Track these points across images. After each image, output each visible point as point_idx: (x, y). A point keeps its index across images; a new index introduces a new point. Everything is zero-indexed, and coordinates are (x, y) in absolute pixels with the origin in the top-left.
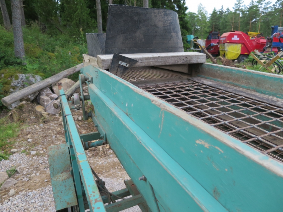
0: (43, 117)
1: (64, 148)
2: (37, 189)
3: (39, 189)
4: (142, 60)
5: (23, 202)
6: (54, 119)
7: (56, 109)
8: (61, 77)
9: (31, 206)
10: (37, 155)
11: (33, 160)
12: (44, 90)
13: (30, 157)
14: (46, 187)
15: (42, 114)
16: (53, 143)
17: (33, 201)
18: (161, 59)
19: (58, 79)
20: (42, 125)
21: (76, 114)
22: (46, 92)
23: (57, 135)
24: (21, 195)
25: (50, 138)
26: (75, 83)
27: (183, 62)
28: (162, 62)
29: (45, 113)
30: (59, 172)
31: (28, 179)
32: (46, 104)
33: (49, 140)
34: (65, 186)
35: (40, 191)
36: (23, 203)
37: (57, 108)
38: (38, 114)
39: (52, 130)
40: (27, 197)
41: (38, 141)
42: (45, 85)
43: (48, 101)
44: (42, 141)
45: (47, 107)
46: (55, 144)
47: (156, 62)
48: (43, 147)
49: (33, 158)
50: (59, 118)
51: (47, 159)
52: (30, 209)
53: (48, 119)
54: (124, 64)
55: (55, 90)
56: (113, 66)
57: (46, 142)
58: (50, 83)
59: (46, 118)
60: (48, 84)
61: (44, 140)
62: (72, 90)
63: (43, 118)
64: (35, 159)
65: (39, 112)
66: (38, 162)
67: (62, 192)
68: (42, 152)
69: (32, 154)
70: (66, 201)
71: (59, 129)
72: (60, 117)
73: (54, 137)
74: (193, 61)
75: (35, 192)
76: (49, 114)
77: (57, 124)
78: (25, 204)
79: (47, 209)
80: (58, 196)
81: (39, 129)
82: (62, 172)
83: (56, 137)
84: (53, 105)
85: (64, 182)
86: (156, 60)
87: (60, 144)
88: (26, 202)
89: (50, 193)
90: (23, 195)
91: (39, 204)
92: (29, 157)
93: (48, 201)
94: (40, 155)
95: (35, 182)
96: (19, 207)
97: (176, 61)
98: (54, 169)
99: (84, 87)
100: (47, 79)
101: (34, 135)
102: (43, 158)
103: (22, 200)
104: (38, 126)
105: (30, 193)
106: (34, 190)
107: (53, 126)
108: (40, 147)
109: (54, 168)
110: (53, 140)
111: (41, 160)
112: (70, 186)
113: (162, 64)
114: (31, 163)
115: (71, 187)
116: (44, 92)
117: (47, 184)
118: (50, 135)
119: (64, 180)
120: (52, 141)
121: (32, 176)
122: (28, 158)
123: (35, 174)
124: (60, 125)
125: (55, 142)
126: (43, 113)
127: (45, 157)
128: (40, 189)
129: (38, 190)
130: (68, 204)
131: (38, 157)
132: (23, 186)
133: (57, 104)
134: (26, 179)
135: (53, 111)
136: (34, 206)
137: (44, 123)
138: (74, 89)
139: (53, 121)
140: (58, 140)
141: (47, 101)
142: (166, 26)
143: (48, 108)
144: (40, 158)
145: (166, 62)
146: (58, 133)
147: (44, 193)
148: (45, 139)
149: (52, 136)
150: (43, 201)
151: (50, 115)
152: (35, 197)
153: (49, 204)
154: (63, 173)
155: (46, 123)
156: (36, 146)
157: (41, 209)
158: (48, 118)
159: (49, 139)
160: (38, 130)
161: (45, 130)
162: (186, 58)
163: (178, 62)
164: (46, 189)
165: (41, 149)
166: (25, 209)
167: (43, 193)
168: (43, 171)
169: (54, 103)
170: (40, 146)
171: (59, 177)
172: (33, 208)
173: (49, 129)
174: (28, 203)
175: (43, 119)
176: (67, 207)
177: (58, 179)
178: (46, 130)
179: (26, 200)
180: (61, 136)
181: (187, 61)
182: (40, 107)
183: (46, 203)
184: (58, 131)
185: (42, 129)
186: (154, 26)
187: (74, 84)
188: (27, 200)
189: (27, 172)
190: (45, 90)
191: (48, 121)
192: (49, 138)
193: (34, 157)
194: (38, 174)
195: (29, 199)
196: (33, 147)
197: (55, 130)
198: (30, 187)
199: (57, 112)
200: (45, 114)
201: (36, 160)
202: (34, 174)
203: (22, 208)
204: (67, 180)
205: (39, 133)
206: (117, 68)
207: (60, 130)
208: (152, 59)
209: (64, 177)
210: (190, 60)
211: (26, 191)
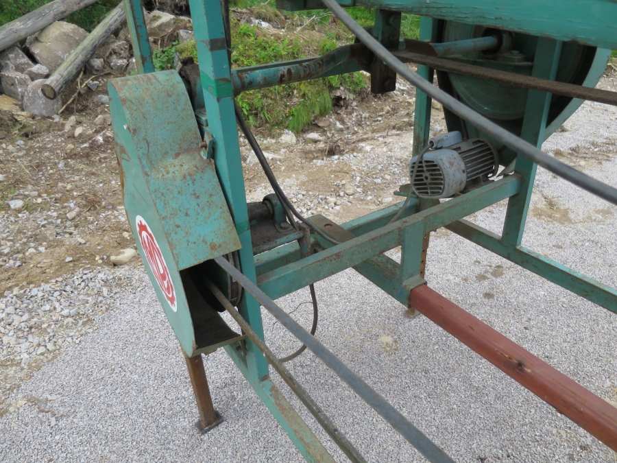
0: (21, 124)
1: (167, 80)
2: (51, 279)
3: (57, 279)
5: (20, 313)
6: (49, 127)
7: (51, 102)
8: (49, 18)
9: (44, 319)
10: (26, 209)
11: (20, 222)
12: (7, 55)
13: (11, 215)
14: (72, 273)
15: (16, 117)
16: (62, 179)
17: (47, 307)
19: (41, 23)
20: (21, 142)
21: (106, 110)
22: (15, 58)
23: (69, 160)
24: (12, 298)
25: (52, 169)
26: (88, 34)
29: (23, 113)
30: (166, 153)
31: (18, 263)
32: (20, 90)
33: (51, 174)
34: (195, 194)
35: (59, 284)
36: (21, 316)
37: (52, 97)
38: (6, 118)
39: (51, 150)
40: (28, 301)
41: (21, 176)
42: (7, 40)
43: (25, 82)
44: (32, 175)
45: (25, 99)
46: (69, 181)
48: (38, 190)
49: (19, 217)
50: (63, 125)
51: (55, 214)
52: (44, 326)
53: (34, 127)
55: (38, 54)
57: (43, 178)
58: (22, 34)
59: (29, 126)
60: (17, 35)
61: (38, 175)
62: (85, 52)
63: (19, 126)
64: (23, 218)
65: (5, 111)
66: (34, 223)
67: (187, 215)
68: (39, 200)
69: (12, 206)
70: (204, 241)
71: (70, 146)
72: (64, 122)
73: (61, 165)
75: (47, 287)
76: (33, 117)
77: (61, 136)
78: (26, 316)
79: (89, 320)
80: (178, 226)
81: (18, 152)
82: (177, 155)
83: (66, 165)
84: (42, 90)
85: (190, 182)
87: (80, 179)
88: (30, 311)
89: (87, 285)
90: (17, 297)
91: (65, 312)
92: (6, 216)
93: (88, 303)
94: (35, 209)
95: (38, 266)
96: (14, 324)
98: (148, 143)
99: (116, 44)
100: (12, 23)
101: (5, 165)
102: (44, 214)
103: (16, 309)
104: (11, 146)
105: (34, 292)
106: (42, 284)
107: (53, 142)
108: (29, 190)
109: (149, 140)
110: (62, 172)
111: (42, 218)
112: (211, 195)
114: (17, 228)
115: (214, 198)
116: (9, 59)
117: (75, 265)
118: (49, 163)
119: (188, 178)
120: (60, 175)
121: (27, 254)
122: (5, 218)
123: (36, 248)
124: (69, 137)
125: (67, 176)
126: (18, 115)
127: (50, 210)
128: (60, 279)
129: (54, 281)
130: (213, 247)
131: (30, 214)
132: (9, 279)
133: (52, 88)
134: (15, 263)
135: (44, 109)
136: (54, 318)
137: (25, 138)
138: (90, 48)
139: (48, 131)
140: (74, 171)
141: (23, 83)
143: (28, 100)
144: (37, 214)
146: (72, 155)
147: (72, 287)
148: (39, 171)
149: (56, 164)
150: (72, 305)
151: (37, 118)
152: (51, 298)
153: (91, 311)
154: (180, 157)
155: (32, 139)
156: (18, 190)
157: (73, 323)
158: (33, 125)
159: (51, 171)
160: (13, 154)
161: (32, 153)
164: (75, 277)
165: (36, 193)
166: (31, 328)
167: (68, 288)
168: (53, 241)
169: (44, 85)
170: (30, 187)
171: (172, 170)
172: (52, 323)
173: (43, 149)
174: (34, 314)
175: (21, 128)
176: (212, 258)
177: (168, 173)
178: (35, 152)
179: (26, 307)
180: (80, 163)
182: (6, 99)
183: (82, 308)
184: (68, 151)
185: (24, 152)
187: (85, 37)
188: (30, 307)
189: (11, 247)
190: (11, 56)
191: (35, 133)
192: (49, 168)
193: (20, 215)
194: (42, 249)
195: (35, 305)
196: (12, 191)
197: (59, 149)
198: (30, 279)
199: (53, 109)
200: (22, 116)
201: (28, 219)
202: (32, 250)
203: (23, 325)
204: (198, 175)
205: (18, 160)
207: (73, 149)
209: (186, 167)
211: (21, 288)
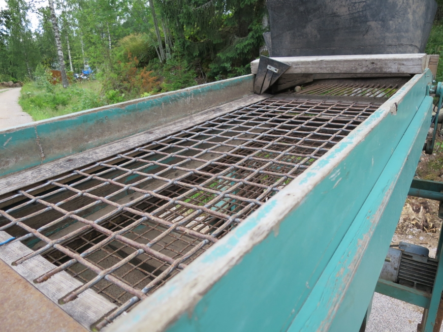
4: (296, 65)
18: (326, 64)
27: (366, 70)
28: (328, 69)
47: (317, 68)
54: (273, 69)
56: (260, 70)
74: (390, 70)
86: (317, 65)
97: (352, 67)
113: (328, 72)
142: (355, 13)
145: (335, 69)
162: (373, 63)
163: (356, 69)
181: (375, 69)
186: (333, 15)
206: (265, 74)
208: (311, 63)
210: (381, 68)
